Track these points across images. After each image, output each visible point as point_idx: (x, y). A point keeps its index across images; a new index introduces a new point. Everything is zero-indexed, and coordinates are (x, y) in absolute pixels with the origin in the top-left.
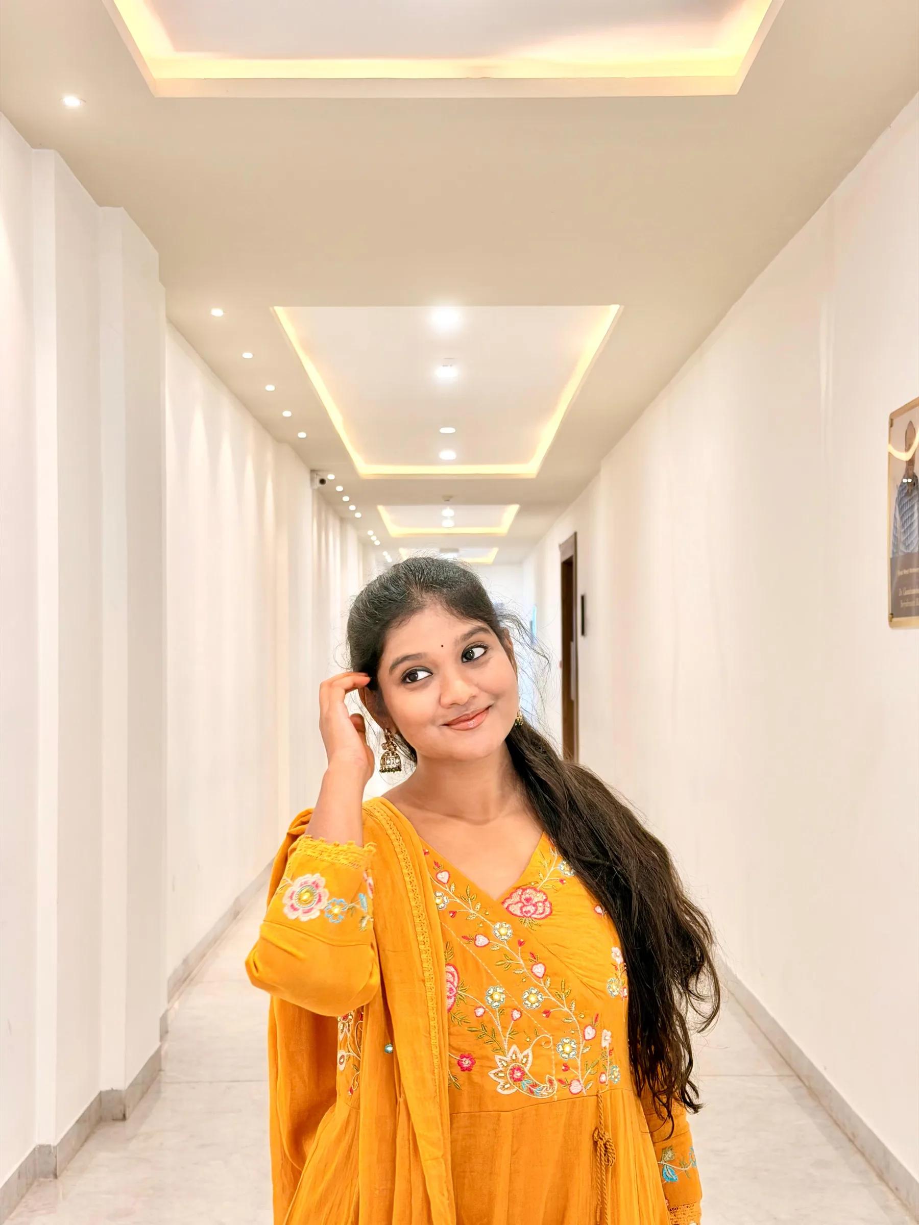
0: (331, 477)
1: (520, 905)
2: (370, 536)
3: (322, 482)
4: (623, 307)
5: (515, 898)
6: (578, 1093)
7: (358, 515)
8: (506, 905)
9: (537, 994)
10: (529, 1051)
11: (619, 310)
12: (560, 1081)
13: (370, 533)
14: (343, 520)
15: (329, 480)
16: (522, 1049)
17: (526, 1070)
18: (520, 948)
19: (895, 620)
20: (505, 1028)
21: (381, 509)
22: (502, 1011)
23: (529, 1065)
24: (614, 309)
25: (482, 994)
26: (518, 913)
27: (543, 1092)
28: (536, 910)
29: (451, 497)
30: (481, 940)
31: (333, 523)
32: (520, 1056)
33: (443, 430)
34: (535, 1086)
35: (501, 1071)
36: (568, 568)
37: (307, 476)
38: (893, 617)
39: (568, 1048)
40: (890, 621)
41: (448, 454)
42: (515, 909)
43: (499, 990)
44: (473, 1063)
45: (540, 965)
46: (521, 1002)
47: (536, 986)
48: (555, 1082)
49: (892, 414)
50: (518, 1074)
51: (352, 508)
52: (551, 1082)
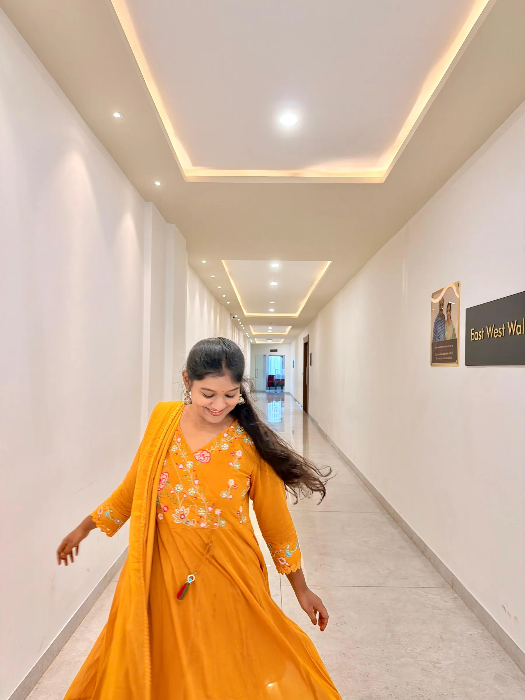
0: (236, 316)
1: (199, 456)
2: (247, 335)
3: (234, 317)
4: (332, 262)
5: (199, 453)
6: (203, 527)
7: (244, 328)
8: (195, 455)
9: (194, 490)
10: (188, 509)
11: (331, 263)
12: (198, 522)
13: (247, 334)
14: (239, 330)
15: (236, 317)
16: (186, 507)
17: (186, 515)
18: (193, 472)
19: (433, 364)
20: (181, 499)
21: (250, 326)
22: (181, 493)
23: (187, 514)
24: (329, 262)
25: (174, 486)
26: (197, 459)
27: (191, 524)
28: (204, 459)
29: (272, 323)
30: (181, 466)
31: (236, 330)
32: (185, 510)
33: (271, 302)
34: (188, 521)
35: (177, 515)
36: (306, 345)
37: (229, 316)
38: (432, 363)
39: (201, 512)
40: (431, 364)
41: (272, 310)
42: (197, 457)
43: (181, 486)
44: (168, 510)
45: (197, 480)
46: (188, 492)
47: (194, 488)
48: (196, 522)
49: (433, 294)
50: (183, 517)
51: (242, 326)
52: (194, 521)
